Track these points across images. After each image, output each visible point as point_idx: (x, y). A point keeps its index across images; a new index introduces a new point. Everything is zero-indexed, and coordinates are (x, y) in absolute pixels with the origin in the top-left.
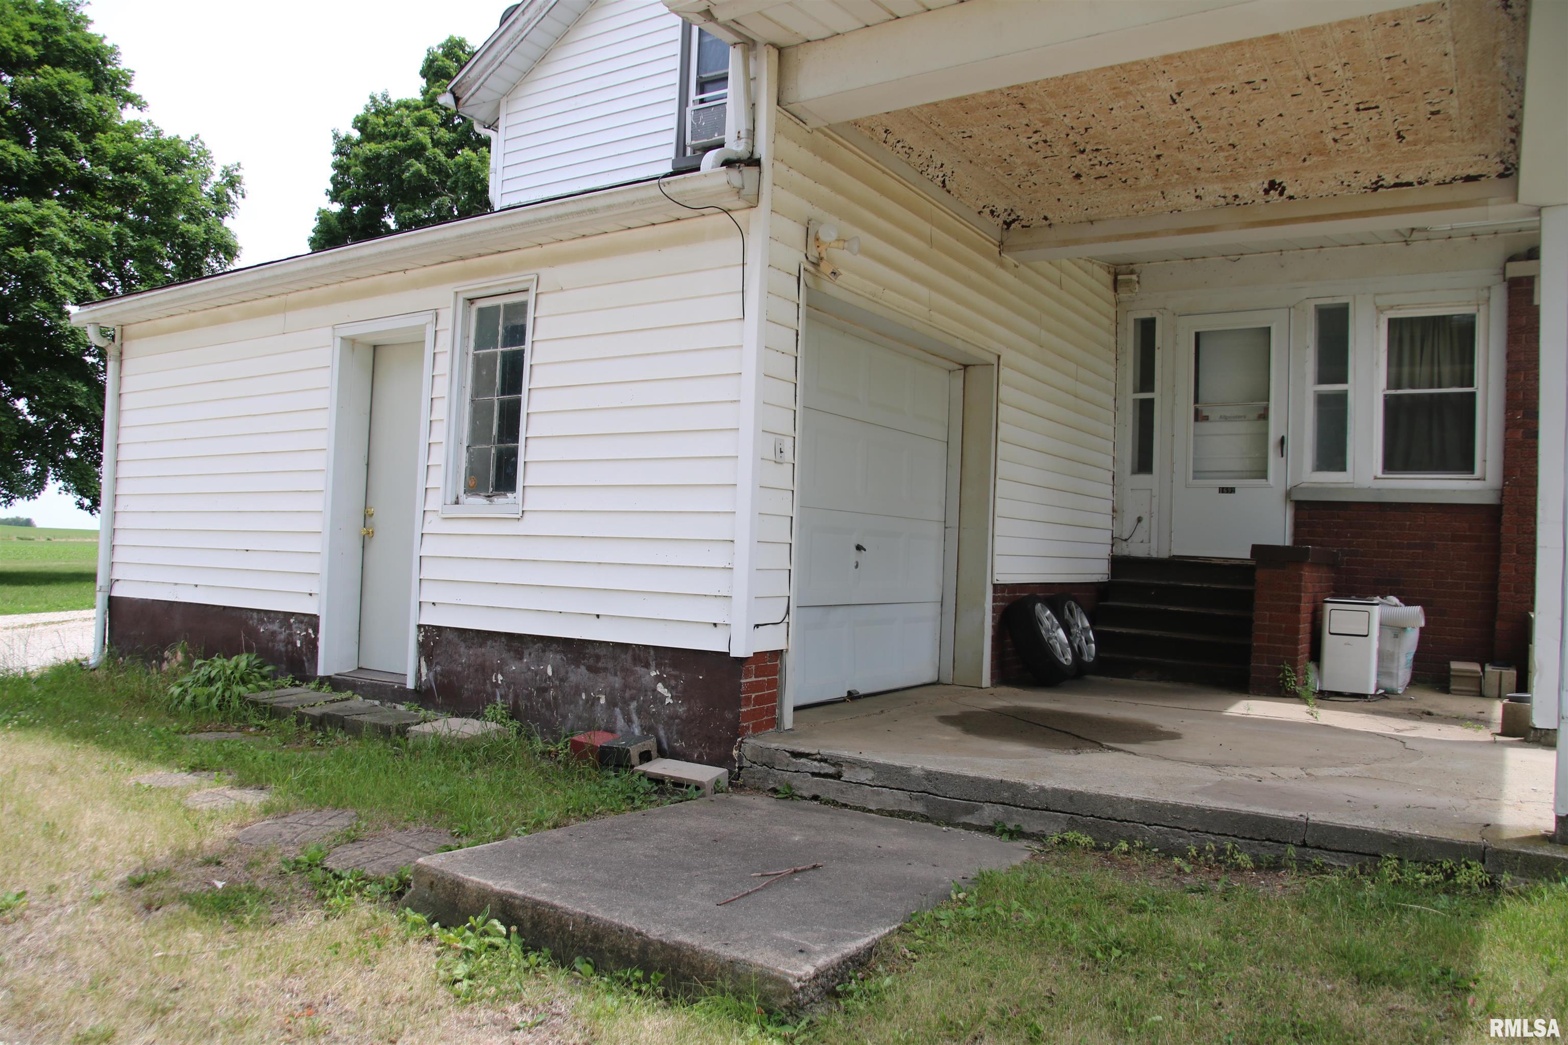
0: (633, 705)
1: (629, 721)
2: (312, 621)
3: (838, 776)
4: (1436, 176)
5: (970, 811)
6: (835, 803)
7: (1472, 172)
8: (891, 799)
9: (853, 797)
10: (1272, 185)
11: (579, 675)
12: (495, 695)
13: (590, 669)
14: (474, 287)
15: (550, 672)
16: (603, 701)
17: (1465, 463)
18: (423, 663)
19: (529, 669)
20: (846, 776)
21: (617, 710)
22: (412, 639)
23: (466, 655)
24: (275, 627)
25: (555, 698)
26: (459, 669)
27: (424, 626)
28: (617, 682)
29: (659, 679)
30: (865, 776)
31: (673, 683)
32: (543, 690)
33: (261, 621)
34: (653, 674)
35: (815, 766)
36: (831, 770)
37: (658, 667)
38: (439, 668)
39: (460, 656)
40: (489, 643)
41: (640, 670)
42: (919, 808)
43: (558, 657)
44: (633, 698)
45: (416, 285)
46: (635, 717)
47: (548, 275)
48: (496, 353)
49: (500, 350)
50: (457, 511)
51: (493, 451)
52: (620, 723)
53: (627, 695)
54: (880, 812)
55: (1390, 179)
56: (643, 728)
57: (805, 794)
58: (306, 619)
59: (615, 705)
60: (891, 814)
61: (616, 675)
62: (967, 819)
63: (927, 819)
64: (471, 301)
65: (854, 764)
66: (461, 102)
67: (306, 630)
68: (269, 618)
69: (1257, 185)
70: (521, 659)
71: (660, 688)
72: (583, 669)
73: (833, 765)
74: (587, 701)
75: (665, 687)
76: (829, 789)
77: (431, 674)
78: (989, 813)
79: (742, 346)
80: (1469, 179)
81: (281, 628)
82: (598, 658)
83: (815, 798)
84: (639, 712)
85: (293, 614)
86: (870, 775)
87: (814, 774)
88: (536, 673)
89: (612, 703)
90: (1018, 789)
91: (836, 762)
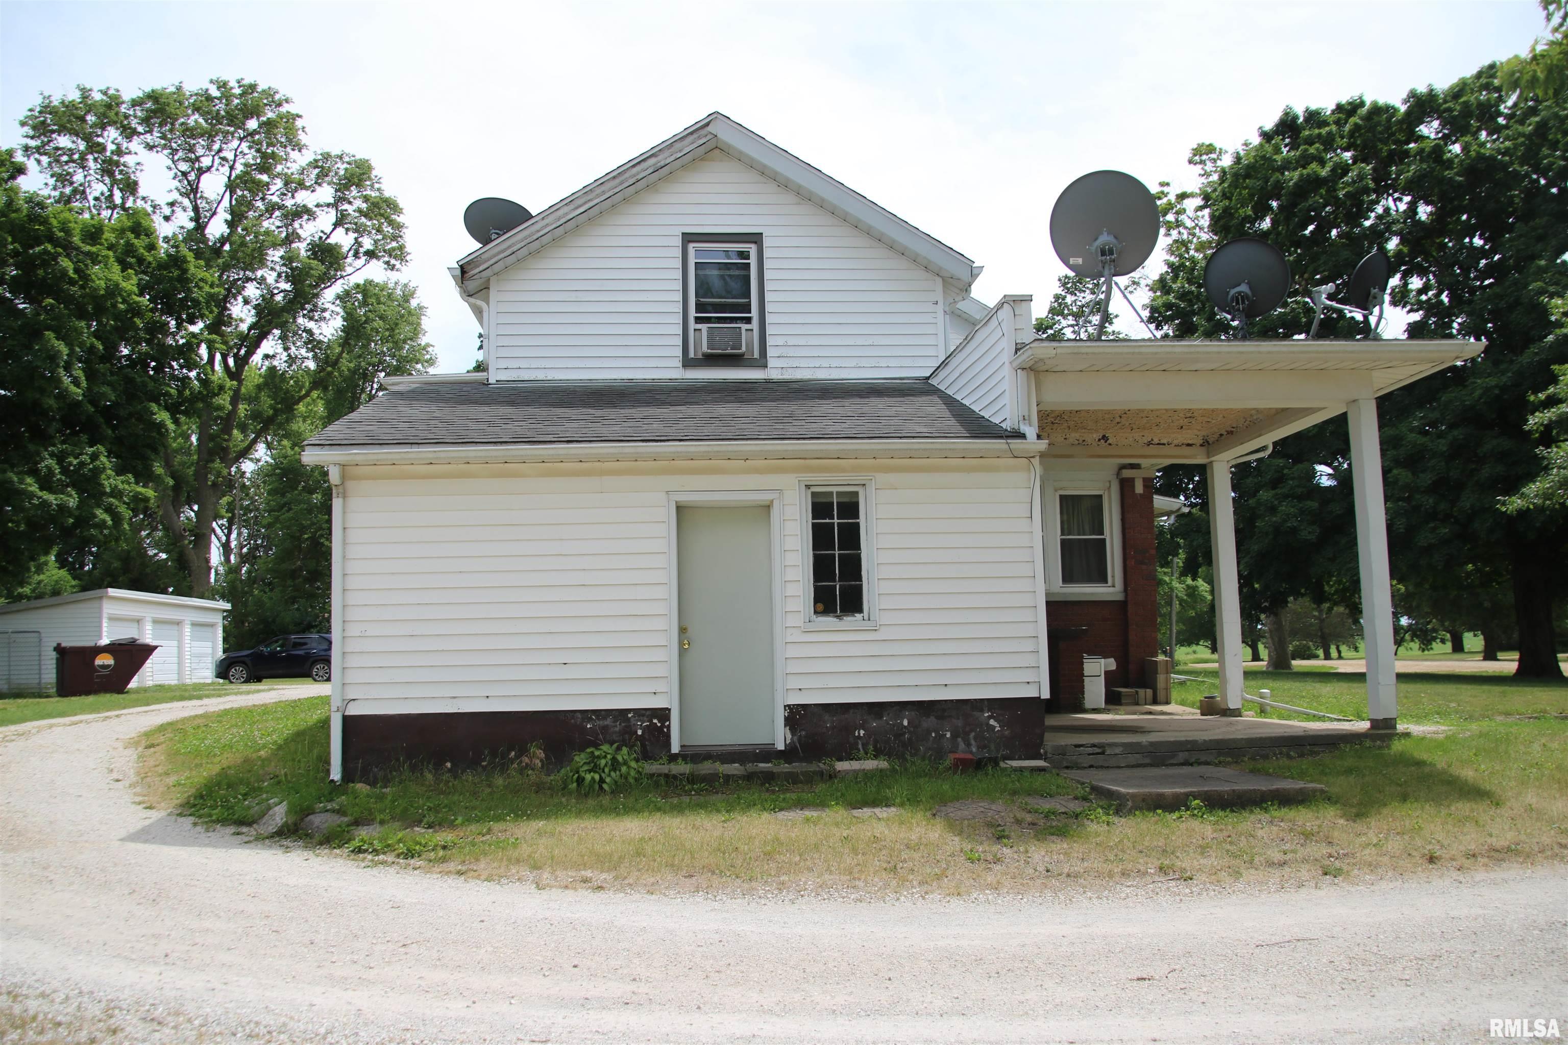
0: (972, 735)
1: (969, 745)
2: (663, 714)
3: (1103, 753)
4: (1176, 442)
6: (1102, 767)
7: (1190, 442)
8: (1133, 759)
9: (1113, 762)
10: (1104, 437)
11: (929, 722)
12: (857, 744)
13: (937, 718)
14: (811, 478)
15: (905, 723)
16: (948, 735)
17: (1102, 578)
18: (789, 731)
19: (888, 724)
20: (1108, 752)
21: (959, 740)
22: (780, 716)
23: (829, 722)
24: (607, 722)
25: (909, 739)
26: (824, 730)
27: (789, 706)
28: (959, 723)
29: (990, 717)
30: (1118, 750)
31: (1001, 718)
32: (899, 736)
34: (986, 715)
35: (1090, 750)
36: (1100, 750)
37: (989, 710)
38: (804, 733)
39: (825, 722)
40: (851, 711)
41: (976, 714)
42: (1147, 761)
43: (913, 713)
44: (971, 731)
46: (973, 742)
47: (882, 478)
48: (832, 523)
49: (836, 521)
50: (811, 627)
51: (837, 587)
52: (962, 746)
53: (967, 729)
54: (1128, 766)
55: (1156, 441)
56: (978, 747)
57: (1085, 765)
58: (655, 712)
59: (957, 736)
60: (1133, 766)
61: (958, 719)
63: (1151, 765)
64: (808, 487)
65: (1112, 745)
66: (466, 275)
67: (651, 721)
68: (599, 716)
69: (1097, 436)
70: (881, 717)
71: (992, 722)
72: (932, 718)
73: (1099, 748)
74: (935, 738)
75: (996, 720)
76: (1100, 760)
77: (795, 738)
78: (1182, 756)
80: (1189, 445)
81: (615, 721)
82: (944, 710)
83: (1091, 766)
84: (975, 738)
85: (629, 710)
86: (1121, 749)
87: (1089, 754)
88: (894, 725)
89: (955, 736)
90: (1194, 742)
91: (1101, 746)
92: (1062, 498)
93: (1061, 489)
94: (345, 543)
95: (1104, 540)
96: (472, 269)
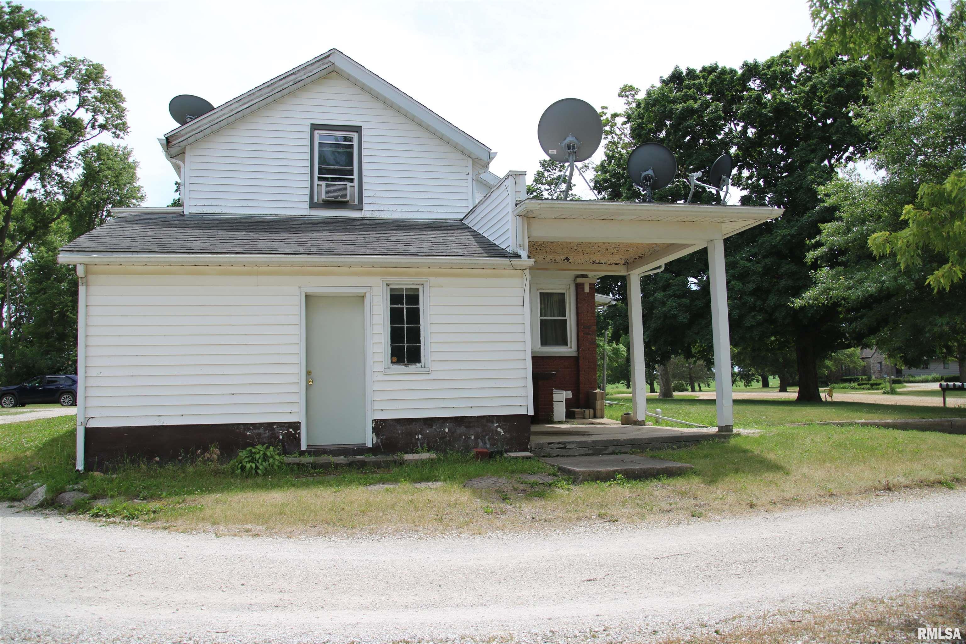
0: (487, 437)
1: (485, 443)
3: (565, 448)
4: (609, 262)
5: (606, 449)
6: (564, 456)
7: (617, 262)
8: (582, 451)
9: (571, 453)
10: (567, 258)
11: (461, 430)
12: (417, 443)
13: (466, 427)
14: (391, 280)
15: (447, 430)
16: (473, 438)
17: (564, 342)
18: (375, 436)
19: (436, 431)
20: (568, 447)
21: (479, 440)
22: (370, 426)
23: (400, 430)
25: (449, 440)
26: (397, 435)
27: (375, 420)
28: (479, 430)
29: (498, 427)
30: (574, 446)
31: (504, 427)
32: (442, 438)
33: (248, 429)
34: (496, 425)
35: (557, 446)
36: (563, 446)
37: (497, 422)
38: (384, 437)
39: (397, 430)
40: (414, 423)
41: (489, 424)
42: (591, 452)
43: (451, 424)
44: (487, 435)
45: (356, 274)
46: (488, 442)
48: (403, 307)
49: (405, 306)
50: (389, 371)
51: (406, 347)
52: (481, 444)
53: (484, 434)
54: (579, 455)
55: (597, 261)
56: (491, 445)
57: (554, 455)
58: (287, 425)
59: (479, 438)
60: (583, 455)
62: (604, 452)
63: (593, 455)
64: (387, 285)
65: (570, 443)
66: (170, 144)
67: (288, 430)
69: (563, 257)
70: (432, 427)
71: (499, 429)
72: (463, 428)
74: (464, 439)
75: (501, 428)
76: (563, 452)
77: (379, 440)
78: (611, 449)
80: (616, 264)
81: (265, 431)
82: (470, 422)
83: (558, 456)
84: (489, 439)
86: (576, 445)
87: (557, 448)
88: (440, 432)
89: (476, 438)
90: (618, 441)
91: (564, 443)
92: (541, 294)
93: (541, 289)
94: (87, 316)
95: (566, 320)
96: (174, 140)
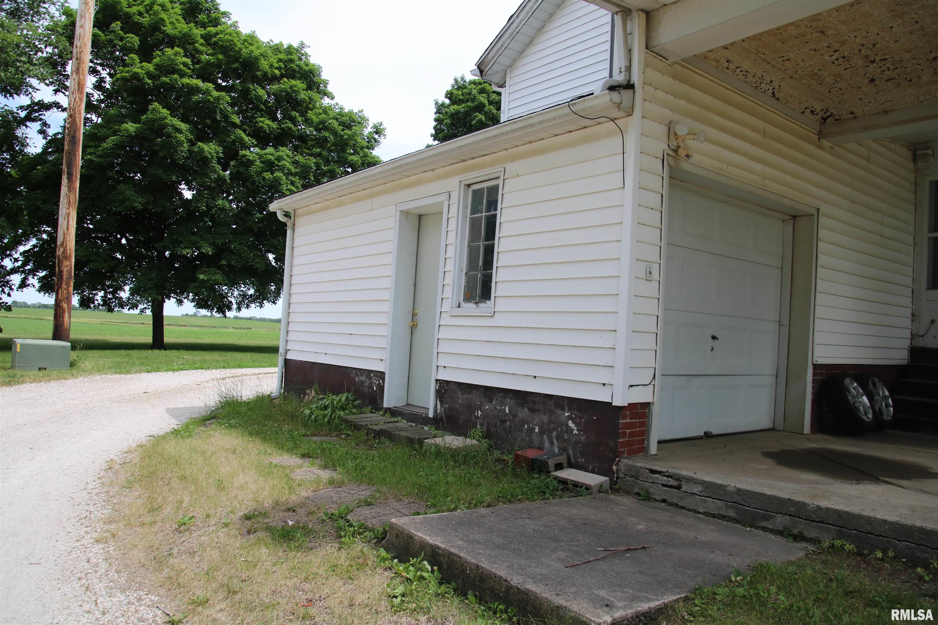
0: (555, 434)
1: (552, 443)
2: (381, 375)
3: (679, 487)
5: (766, 518)
6: (676, 505)
8: (713, 505)
9: (687, 502)
11: (523, 413)
12: (476, 423)
13: (530, 410)
14: (470, 177)
15: (507, 411)
16: (537, 430)
18: (438, 402)
19: (496, 408)
20: (684, 488)
21: (545, 436)
22: (433, 387)
23: (461, 398)
24: (363, 378)
25: (510, 427)
26: (458, 407)
27: (439, 380)
28: (545, 418)
29: (570, 418)
30: (696, 489)
31: (578, 421)
32: (503, 422)
33: (357, 374)
34: (567, 414)
35: (665, 480)
36: (675, 483)
37: (569, 410)
38: (447, 406)
39: (458, 399)
40: (474, 392)
41: (559, 412)
42: (731, 513)
43: (512, 401)
44: (554, 429)
45: (439, 178)
46: (555, 441)
47: (511, 168)
48: (482, 216)
49: (484, 214)
50: (458, 312)
51: (479, 275)
52: (547, 444)
53: (551, 427)
54: (705, 514)
56: (560, 448)
57: (658, 498)
58: (379, 374)
59: (544, 433)
60: (713, 516)
61: (545, 414)
62: (765, 524)
63: (737, 521)
64: (469, 186)
65: (690, 480)
66: (484, 73)
67: (379, 381)
68: (360, 373)
70: (492, 402)
71: (570, 423)
72: (526, 410)
73: (677, 480)
74: (528, 429)
75: (573, 423)
76: (673, 495)
77: (443, 409)
78: (780, 521)
79: (623, 205)
81: (366, 379)
82: (535, 403)
83: (664, 501)
84: (558, 438)
85: (372, 371)
86: (700, 488)
87: (664, 485)
88: (500, 411)
89: (542, 432)
90: (801, 506)
91: (678, 478)
